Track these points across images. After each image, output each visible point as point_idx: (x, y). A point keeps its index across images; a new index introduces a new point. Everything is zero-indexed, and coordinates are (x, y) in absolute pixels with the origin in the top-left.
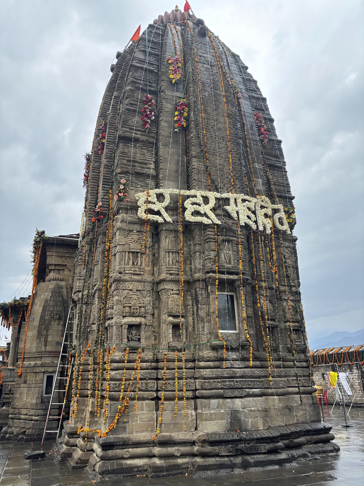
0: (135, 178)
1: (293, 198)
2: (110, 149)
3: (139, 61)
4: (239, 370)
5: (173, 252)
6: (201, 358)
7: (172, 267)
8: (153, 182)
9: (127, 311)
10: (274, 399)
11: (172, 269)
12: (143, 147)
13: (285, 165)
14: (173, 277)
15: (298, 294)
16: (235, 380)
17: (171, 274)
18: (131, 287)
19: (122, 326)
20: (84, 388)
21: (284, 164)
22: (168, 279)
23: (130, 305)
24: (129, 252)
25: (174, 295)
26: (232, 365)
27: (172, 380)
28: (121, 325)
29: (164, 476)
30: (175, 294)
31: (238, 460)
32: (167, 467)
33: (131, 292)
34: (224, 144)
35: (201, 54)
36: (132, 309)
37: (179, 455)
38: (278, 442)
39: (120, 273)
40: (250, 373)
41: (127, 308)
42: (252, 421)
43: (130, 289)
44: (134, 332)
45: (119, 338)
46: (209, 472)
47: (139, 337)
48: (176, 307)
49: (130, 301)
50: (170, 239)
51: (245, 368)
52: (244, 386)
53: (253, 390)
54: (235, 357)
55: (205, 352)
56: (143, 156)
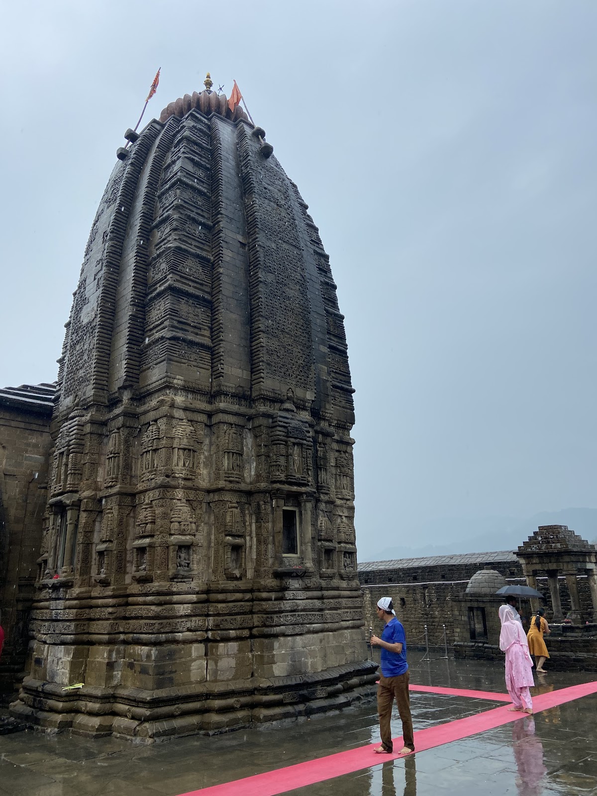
0: (188, 348)
1: (354, 391)
2: (138, 292)
3: (187, 173)
4: (301, 601)
5: (233, 453)
6: (263, 588)
7: (232, 473)
8: (209, 356)
9: (176, 528)
10: (328, 636)
11: (233, 476)
12: (197, 306)
13: (347, 349)
14: (232, 485)
15: (352, 509)
16: (297, 613)
17: (231, 482)
18: (180, 496)
19: (168, 547)
20: (83, 632)
21: (345, 347)
22: (226, 488)
23: (180, 520)
24: (179, 449)
25: (233, 509)
26: (294, 595)
27: (228, 616)
28: (167, 545)
29: (226, 732)
30: (234, 507)
31: (301, 707)
32: (227, 722)
33: (179, 502)
34: (293, 318)
35: (266, 186)
36: (183, 525)
37: (238, 706)
38: (337, 684)
39: (167, 476)
40: (311, 605)
41: (177, 524)
42: (311, 662)
43: (178, 498)
44: (183, 555)
45: (165, 563)
46: (274, 723)
47: (189, 562)
48: (236, 524)
49: (179, 514)
50: (231, 435)
51: (307, 599)
52: (305, 621)
53: (313, 625)
54: (297, 586)
55: (268, 581)
56: (197, 318)
